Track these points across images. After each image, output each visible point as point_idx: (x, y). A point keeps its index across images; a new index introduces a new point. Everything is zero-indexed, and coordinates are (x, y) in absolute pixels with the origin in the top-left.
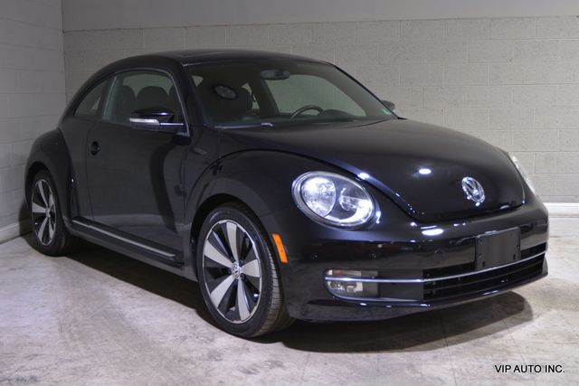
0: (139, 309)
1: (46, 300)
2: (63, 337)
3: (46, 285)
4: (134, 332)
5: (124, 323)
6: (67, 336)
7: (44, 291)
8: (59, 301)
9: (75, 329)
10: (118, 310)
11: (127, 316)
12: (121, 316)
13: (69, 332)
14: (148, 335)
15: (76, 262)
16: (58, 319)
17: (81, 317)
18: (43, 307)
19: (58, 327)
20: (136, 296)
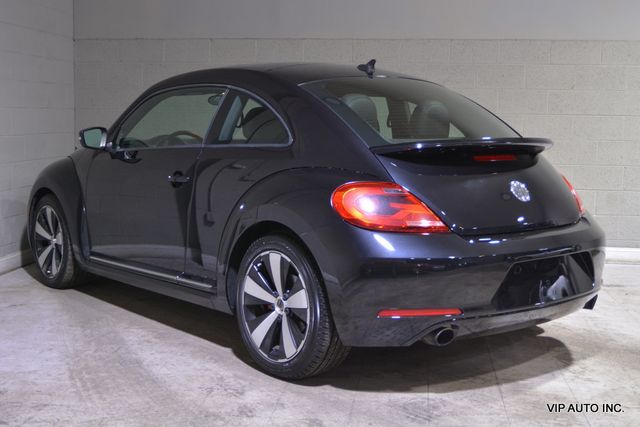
0: (159, 356)
1: (52, 343)
2: (74, 385)
3: (52, 325)
4: (154, 381)
5: (141, 371)
6: (79, 384)
7: (50, 331)
8: (67, 343)
9: (87, 376)
10: (134, 356)
11: (144, 363)
12: (139, 363)
13: (81, 379)
14: (170, 386)
15: (92, 298)
16: (68, 364)
17: (94, 363)
18: (51, 349)
19: (68, 374)
20: (154, 340)
